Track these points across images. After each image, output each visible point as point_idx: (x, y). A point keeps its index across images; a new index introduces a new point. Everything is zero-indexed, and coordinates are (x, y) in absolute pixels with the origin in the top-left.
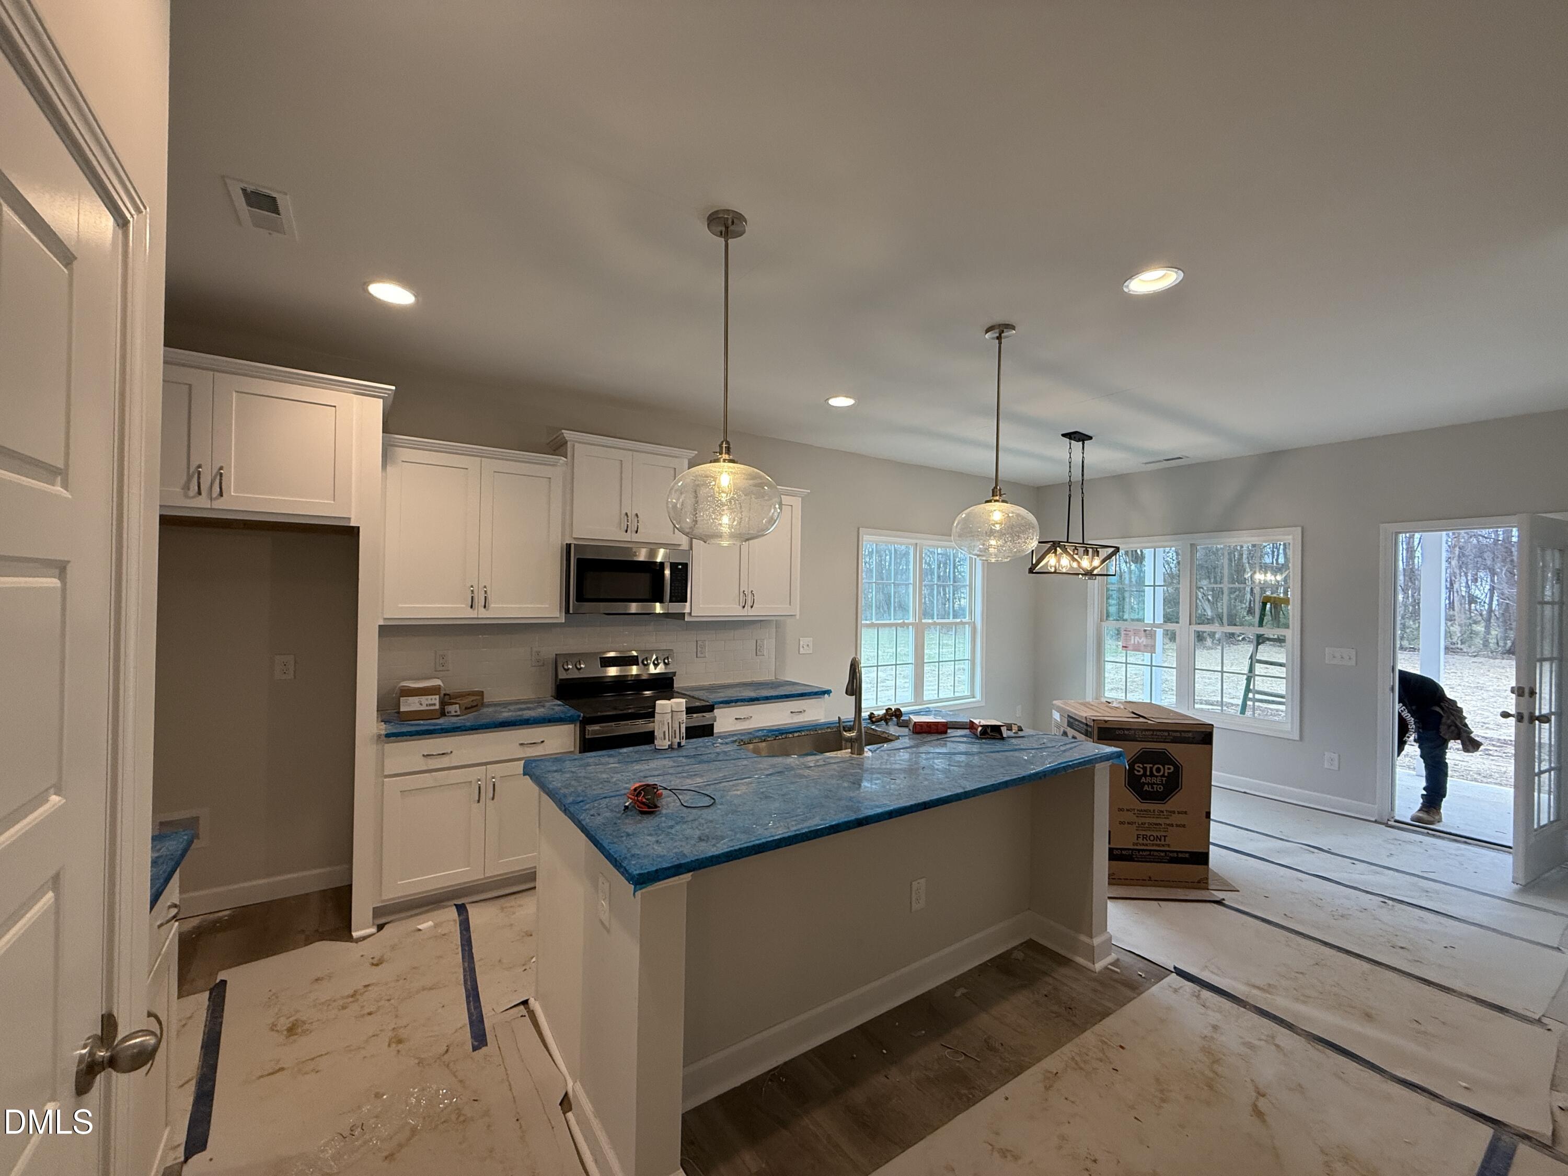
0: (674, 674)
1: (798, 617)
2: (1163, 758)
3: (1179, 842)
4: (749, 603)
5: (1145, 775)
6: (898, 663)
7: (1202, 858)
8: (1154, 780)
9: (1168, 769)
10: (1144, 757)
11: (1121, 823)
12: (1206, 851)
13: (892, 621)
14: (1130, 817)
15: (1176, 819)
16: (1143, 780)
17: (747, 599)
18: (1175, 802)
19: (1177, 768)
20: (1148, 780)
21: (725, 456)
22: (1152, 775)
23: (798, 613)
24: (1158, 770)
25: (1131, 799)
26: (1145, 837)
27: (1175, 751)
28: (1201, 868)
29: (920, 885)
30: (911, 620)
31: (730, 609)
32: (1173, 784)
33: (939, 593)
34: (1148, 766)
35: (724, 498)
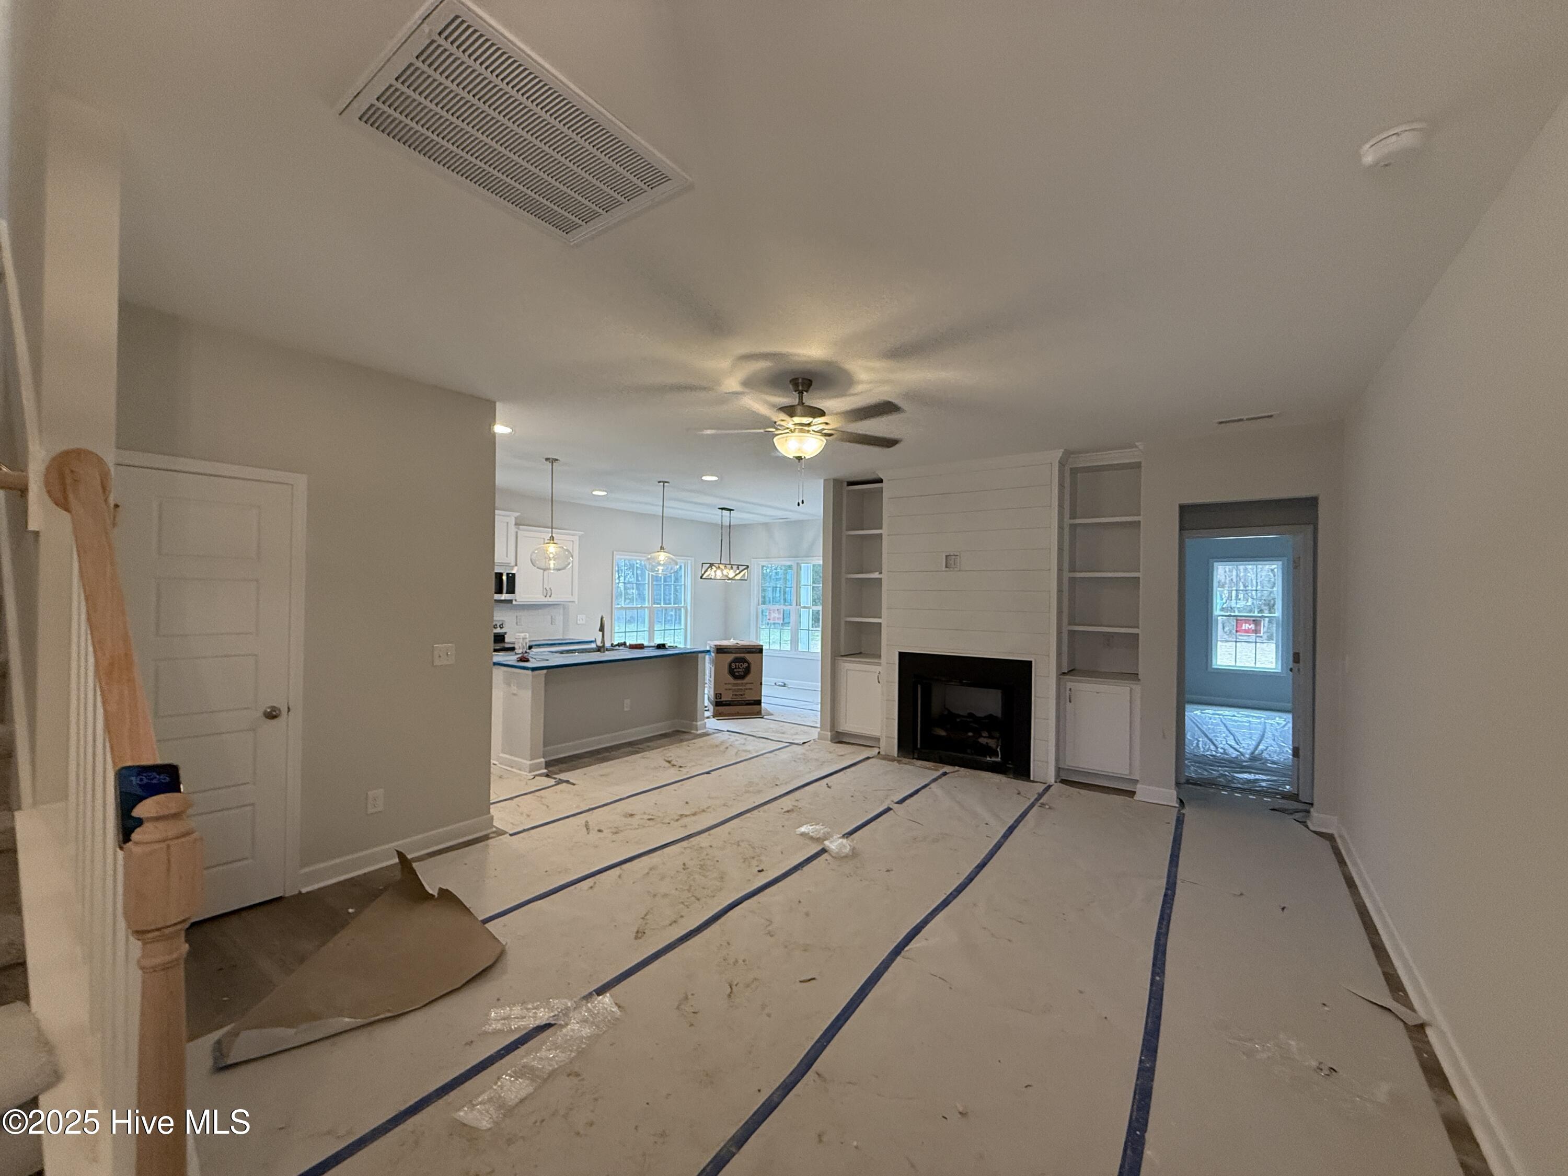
0: (505, 633)
1: (576, 603)
2: (744, 660)
3: (749, 697)
4: (549, 594)
5: (736, 668)
6: (639, 630)
7: (759, 703)
8: (740, 670)
9: (746, 665)
10: (736, 660)
11: (726, 689)
12: (759, 699)
13: (635, 606)
14: (729, 687)
15: (749, 686)
16: (735, 670)
17: (547, 593)
18: (748, 679)
19: (749, 664)
20: (737, 670)
21: (552, 542)
22: (739, 668)
23: (576, 601)
24: (741, 666)
25: (730, 679)
26: (736, 695)
27: (748, 657)
28: (759, 706)
29: (627, 702)
30: (647, 605)
31: (539, 598)
32: (747, 671)
33: (665, 590)
34: (737, 664)
35: (551, 556)
